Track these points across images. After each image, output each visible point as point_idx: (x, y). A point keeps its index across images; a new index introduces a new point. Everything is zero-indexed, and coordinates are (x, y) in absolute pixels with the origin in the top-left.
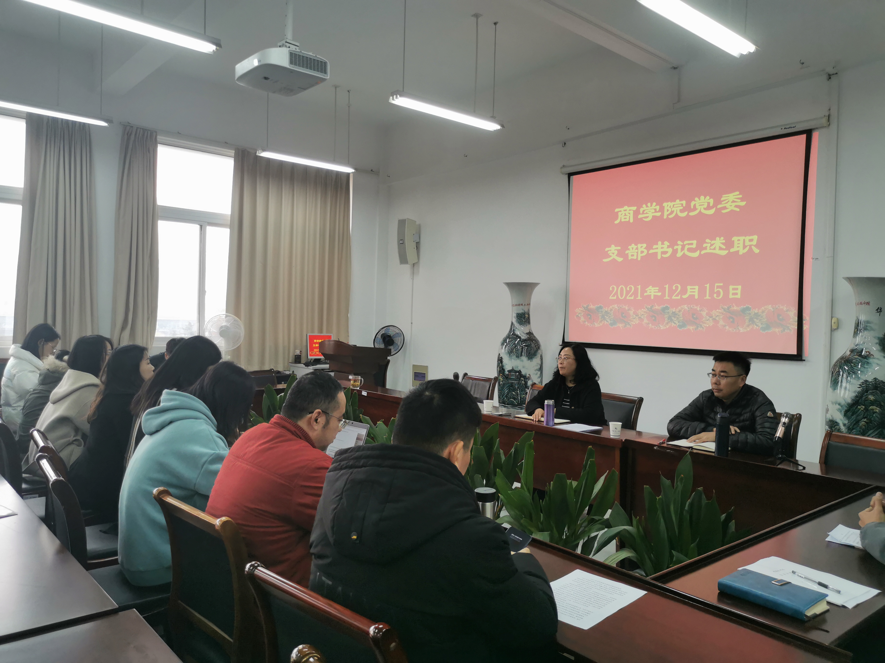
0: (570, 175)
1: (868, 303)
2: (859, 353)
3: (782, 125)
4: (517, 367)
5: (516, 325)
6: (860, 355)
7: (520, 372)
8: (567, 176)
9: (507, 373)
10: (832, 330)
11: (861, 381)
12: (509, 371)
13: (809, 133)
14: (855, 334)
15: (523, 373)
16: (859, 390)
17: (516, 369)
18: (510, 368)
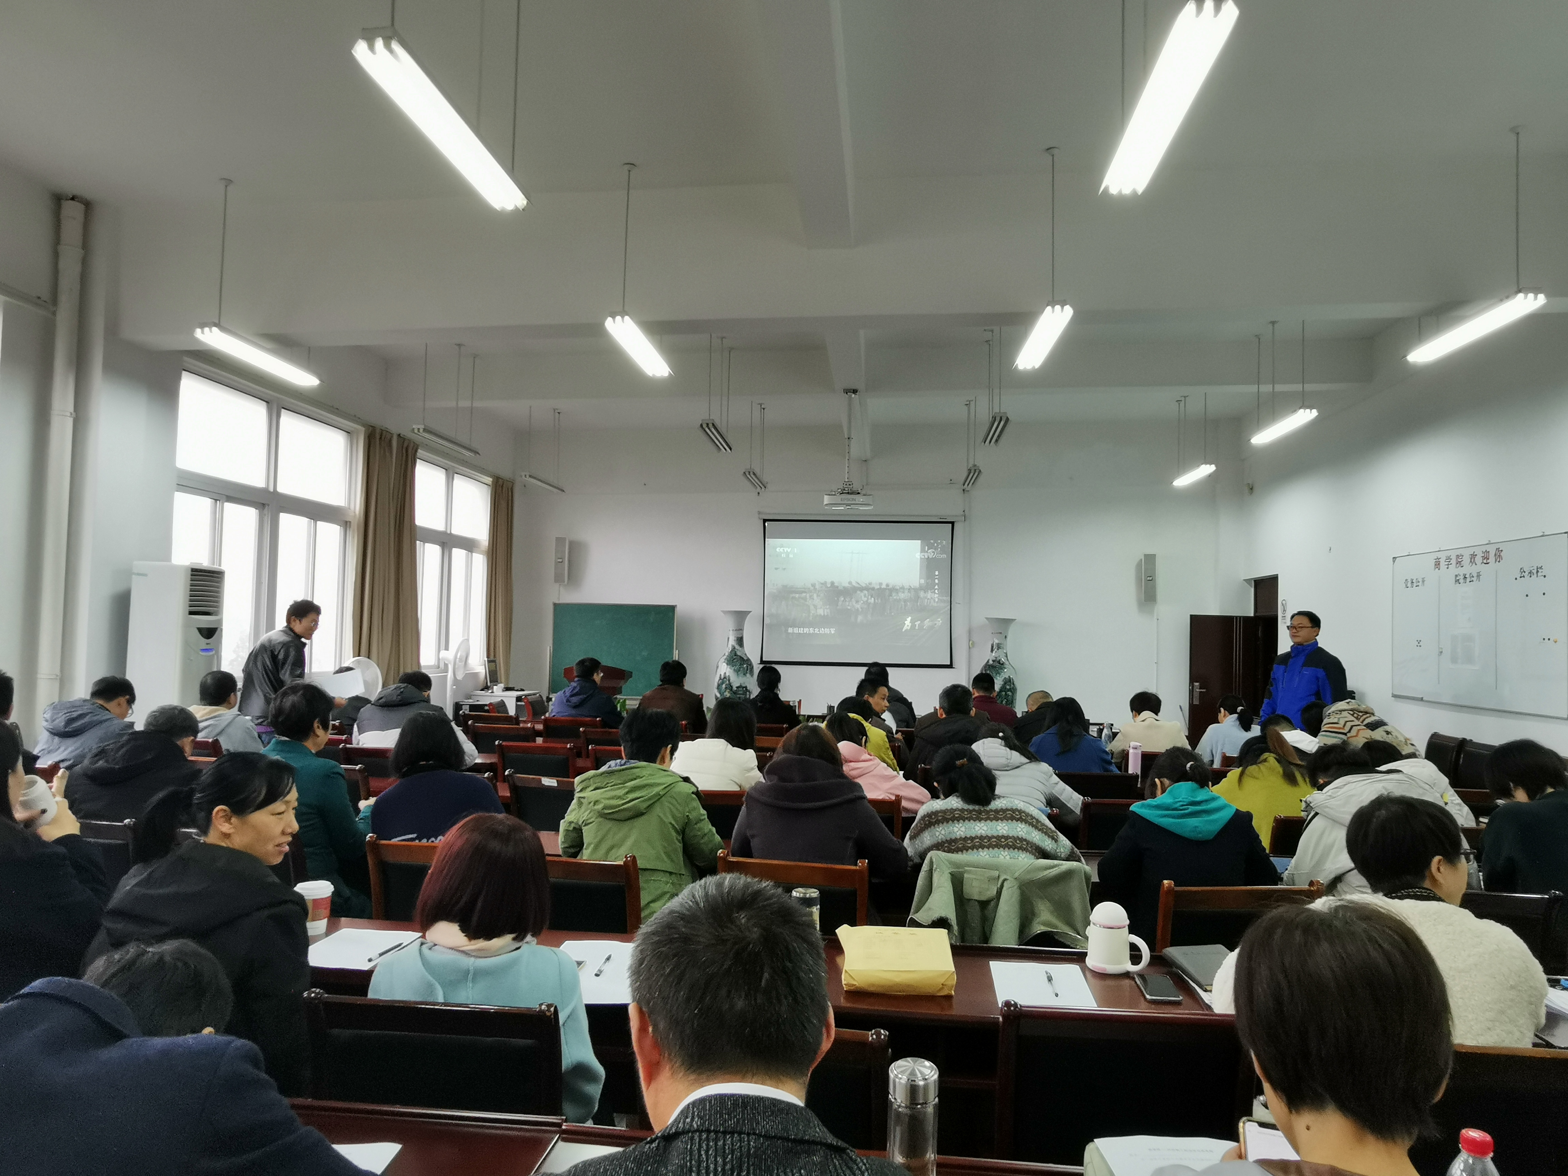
0: (765, 521)
1: (1001, 633)
2: (999, 662)
3: (938, 516)
4: (744, 683)
5: (737, 647)
6: (1000, 663)
7: (746, 687)
8: (762, 521)
9: (735, 689)
10: (970, 648)
11: (1003, 678)
12: (737, 687)
13: (953, 523)
14: (992, 651)
15: (748, 688)
16: (1003, 683)
17: (744, 685)
18: (738, 685)
